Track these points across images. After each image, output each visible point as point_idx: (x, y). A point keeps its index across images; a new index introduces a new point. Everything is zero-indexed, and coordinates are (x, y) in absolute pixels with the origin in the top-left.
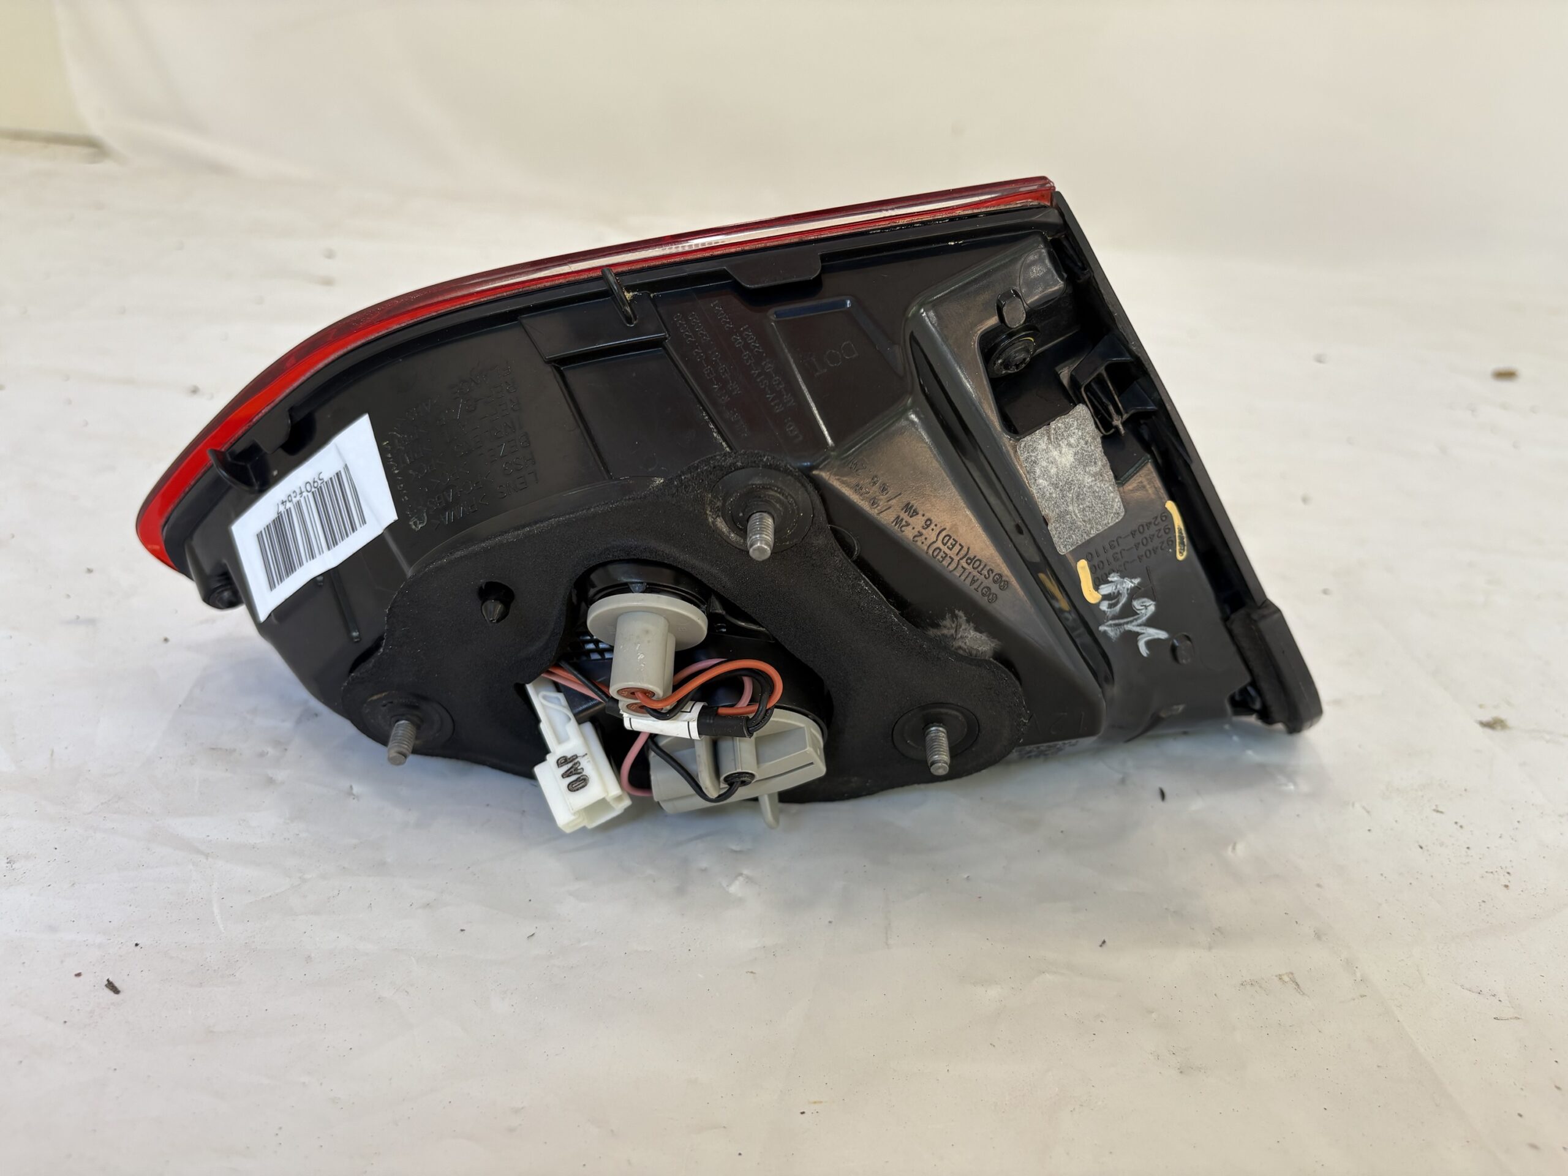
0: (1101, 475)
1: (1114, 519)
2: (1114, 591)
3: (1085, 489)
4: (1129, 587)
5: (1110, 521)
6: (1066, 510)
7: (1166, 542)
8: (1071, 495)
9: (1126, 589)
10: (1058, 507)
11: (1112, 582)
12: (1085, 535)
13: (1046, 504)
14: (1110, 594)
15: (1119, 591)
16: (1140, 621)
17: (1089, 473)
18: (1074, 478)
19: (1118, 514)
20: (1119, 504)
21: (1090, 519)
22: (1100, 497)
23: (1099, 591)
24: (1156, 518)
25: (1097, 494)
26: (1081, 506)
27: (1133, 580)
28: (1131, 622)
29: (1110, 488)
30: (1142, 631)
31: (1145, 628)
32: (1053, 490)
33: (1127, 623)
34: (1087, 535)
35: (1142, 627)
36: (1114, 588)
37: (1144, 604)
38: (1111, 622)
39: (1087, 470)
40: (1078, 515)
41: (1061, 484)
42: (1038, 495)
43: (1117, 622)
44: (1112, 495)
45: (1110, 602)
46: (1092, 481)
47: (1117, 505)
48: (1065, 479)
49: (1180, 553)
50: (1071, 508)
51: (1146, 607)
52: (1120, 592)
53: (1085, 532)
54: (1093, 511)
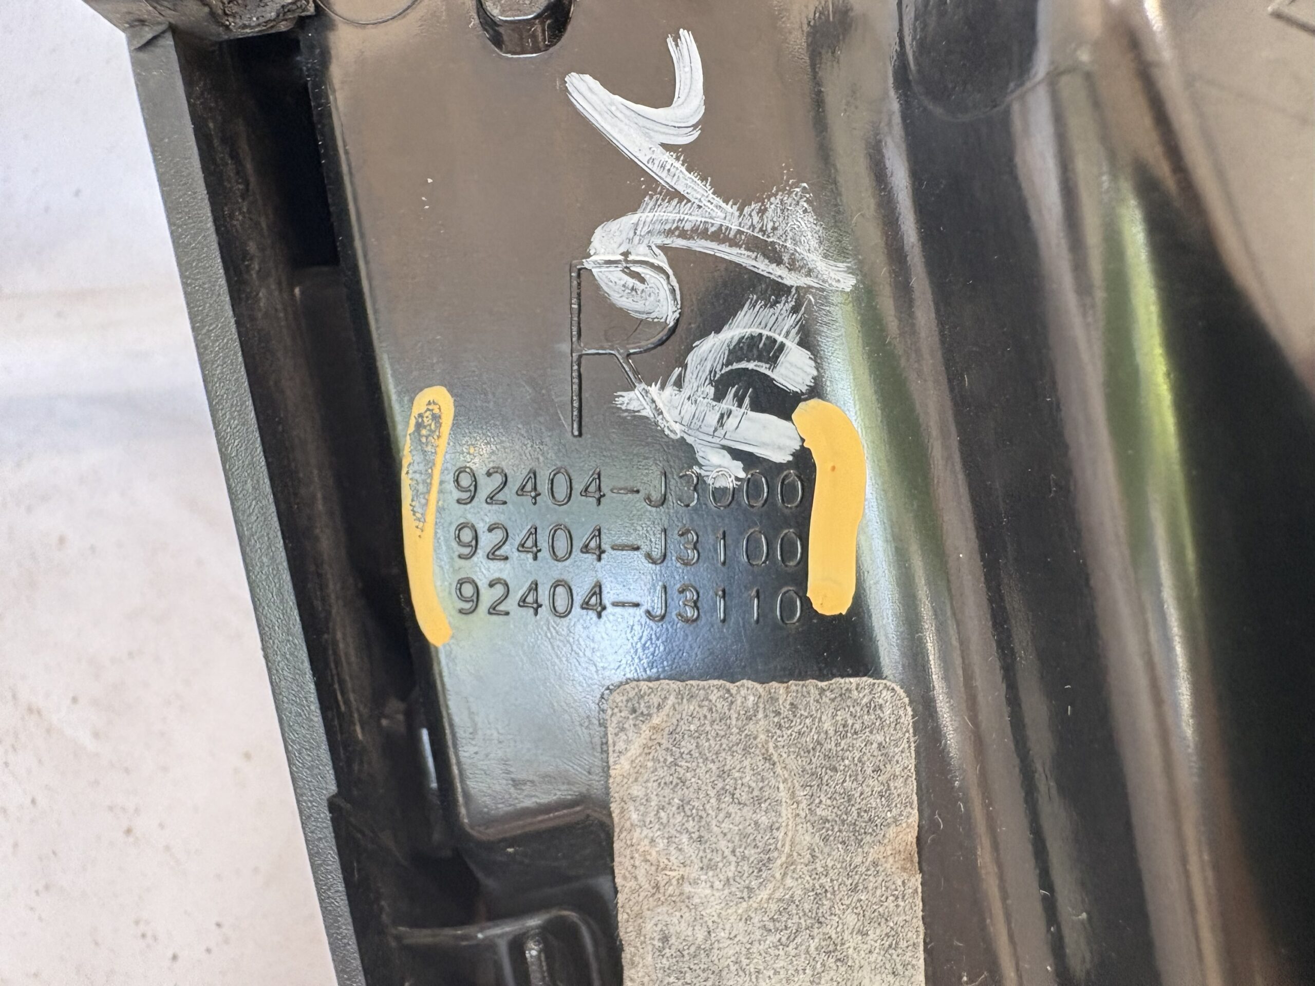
0: (657, 887)
1: (655, 700)
2: (737, 412)
3: (731, 871)
4: (670, 390)
5: (672, 700)
6: (825, 839)
7: (483, 493)
8: (789, 882)
9: (687, 391)
10: (851, 869)
11: (736, 454)
12: (784, 705)
13: (890, 904)
14: (757, 407)
15: (719, 396)
16: (669, 213)
17: (699, 919)
18: (758, 934)
19: (634, 711)
20: (621, 746)
21: (746, 751)
22: (681, 808)
23: (797, 446)
24: (493, 610)
25: (690, 825)
26: (764, 820)
27: (648, 412)
28: (701, 232)
29: (635, 816)
30: (668, 158)
31: (654, 170)
32: (853, 941)
33: (720, 236)
34: (773, 699)
35: (663, 177)
36: (731, 423)
37: (631, 282)
38: (791, 279)
39: (701, 935)
40: (783, 795)
41: (813, 945)
42: (907, 957)
43: (763, 267)
44: (637, 790)
45: (763, 368)
46: (695, 882)
47: (628, 742)
48: (791, 949)
49: (436, 418)
50: (806, 838)
51: (626, 262)
52: (711, 390)
53: (778, 713)
54: (723, 773)
